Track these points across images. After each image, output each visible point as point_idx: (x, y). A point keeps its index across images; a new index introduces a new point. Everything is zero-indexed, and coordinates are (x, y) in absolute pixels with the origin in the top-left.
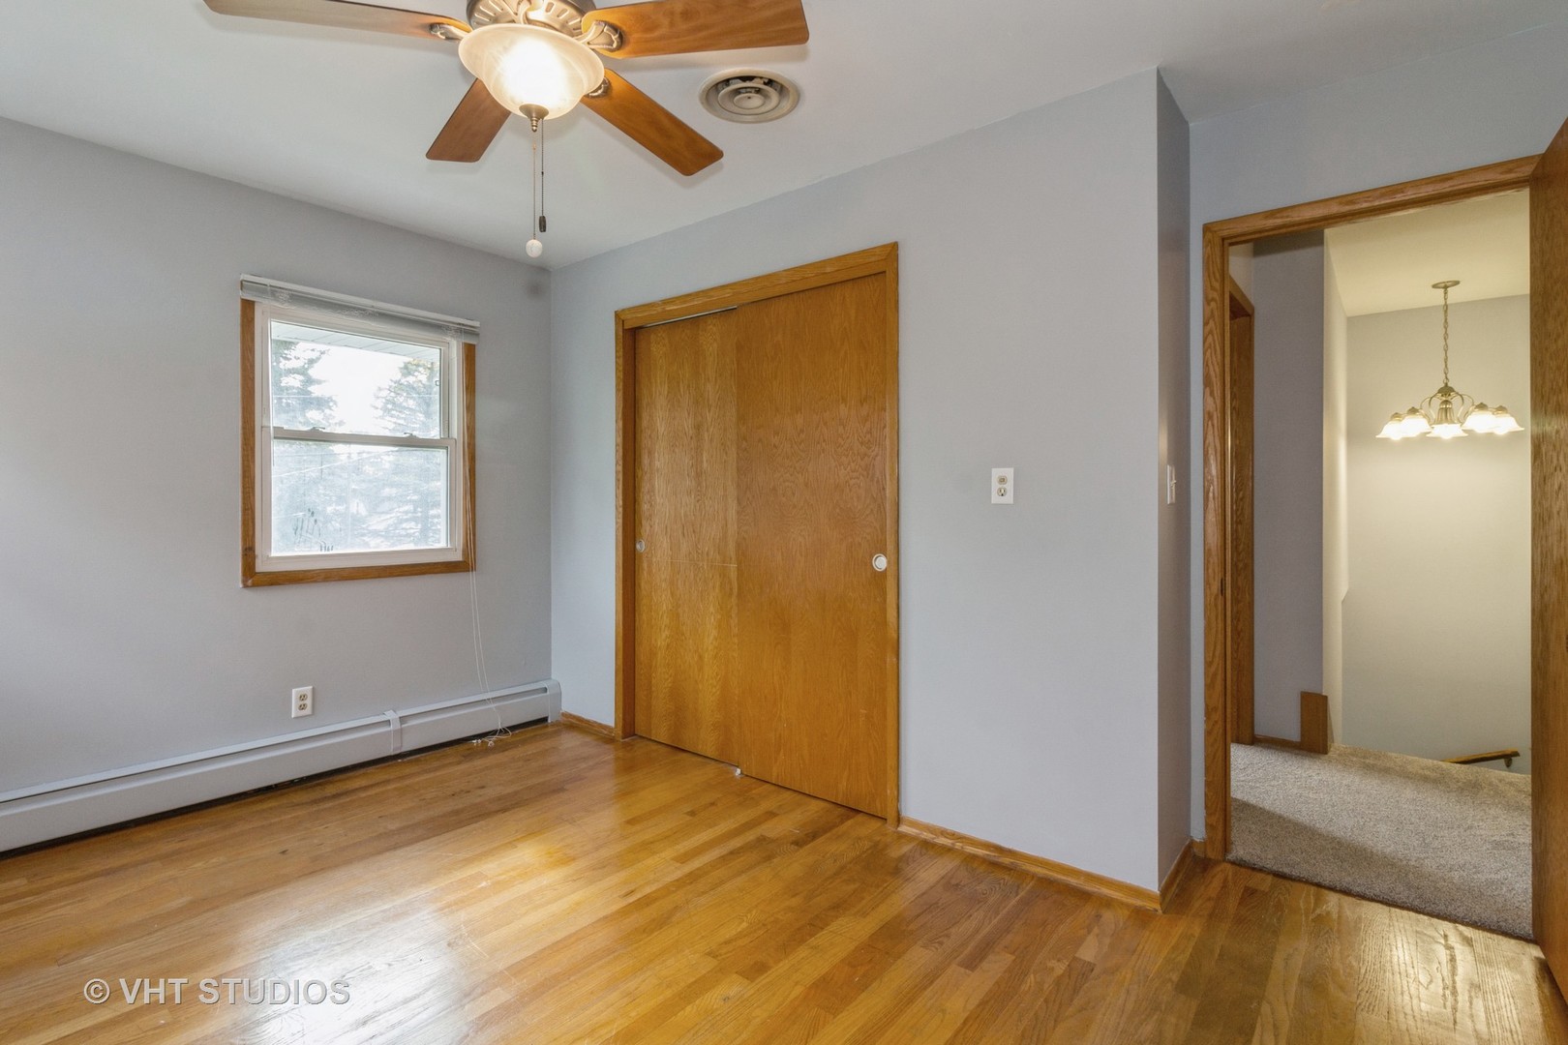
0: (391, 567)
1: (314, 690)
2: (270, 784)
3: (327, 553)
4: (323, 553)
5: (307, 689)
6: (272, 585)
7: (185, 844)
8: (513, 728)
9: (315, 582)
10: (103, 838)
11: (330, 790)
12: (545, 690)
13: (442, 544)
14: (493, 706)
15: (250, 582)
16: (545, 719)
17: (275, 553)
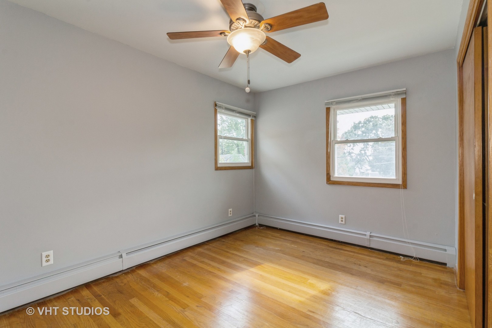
0: (369, 183)
1: (345, 217)
2: (333, 239)
3: (351, 177)
4: (350, 177)
5: (343, 216)
6: (333, 184)
7: (302, 242)
8: (421, 260)
9: (345, 185)
10: (291, 233)
11: (340, 247)
12: (445, 250)
13: (394, 177)
14: (411, 246)
15: (328, 183)
16: (445, 264)
17: (336, 175)
